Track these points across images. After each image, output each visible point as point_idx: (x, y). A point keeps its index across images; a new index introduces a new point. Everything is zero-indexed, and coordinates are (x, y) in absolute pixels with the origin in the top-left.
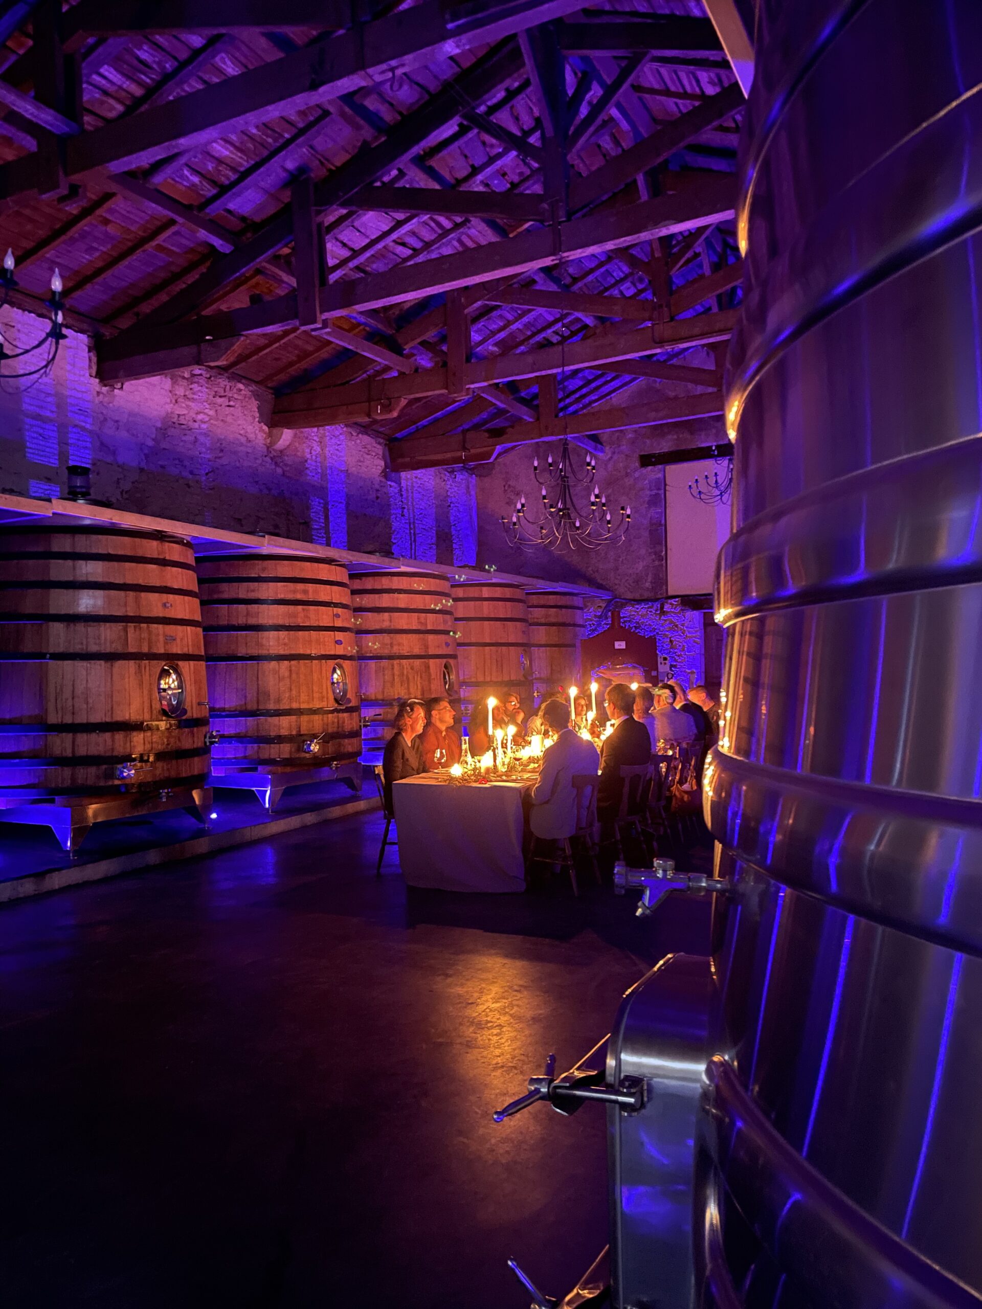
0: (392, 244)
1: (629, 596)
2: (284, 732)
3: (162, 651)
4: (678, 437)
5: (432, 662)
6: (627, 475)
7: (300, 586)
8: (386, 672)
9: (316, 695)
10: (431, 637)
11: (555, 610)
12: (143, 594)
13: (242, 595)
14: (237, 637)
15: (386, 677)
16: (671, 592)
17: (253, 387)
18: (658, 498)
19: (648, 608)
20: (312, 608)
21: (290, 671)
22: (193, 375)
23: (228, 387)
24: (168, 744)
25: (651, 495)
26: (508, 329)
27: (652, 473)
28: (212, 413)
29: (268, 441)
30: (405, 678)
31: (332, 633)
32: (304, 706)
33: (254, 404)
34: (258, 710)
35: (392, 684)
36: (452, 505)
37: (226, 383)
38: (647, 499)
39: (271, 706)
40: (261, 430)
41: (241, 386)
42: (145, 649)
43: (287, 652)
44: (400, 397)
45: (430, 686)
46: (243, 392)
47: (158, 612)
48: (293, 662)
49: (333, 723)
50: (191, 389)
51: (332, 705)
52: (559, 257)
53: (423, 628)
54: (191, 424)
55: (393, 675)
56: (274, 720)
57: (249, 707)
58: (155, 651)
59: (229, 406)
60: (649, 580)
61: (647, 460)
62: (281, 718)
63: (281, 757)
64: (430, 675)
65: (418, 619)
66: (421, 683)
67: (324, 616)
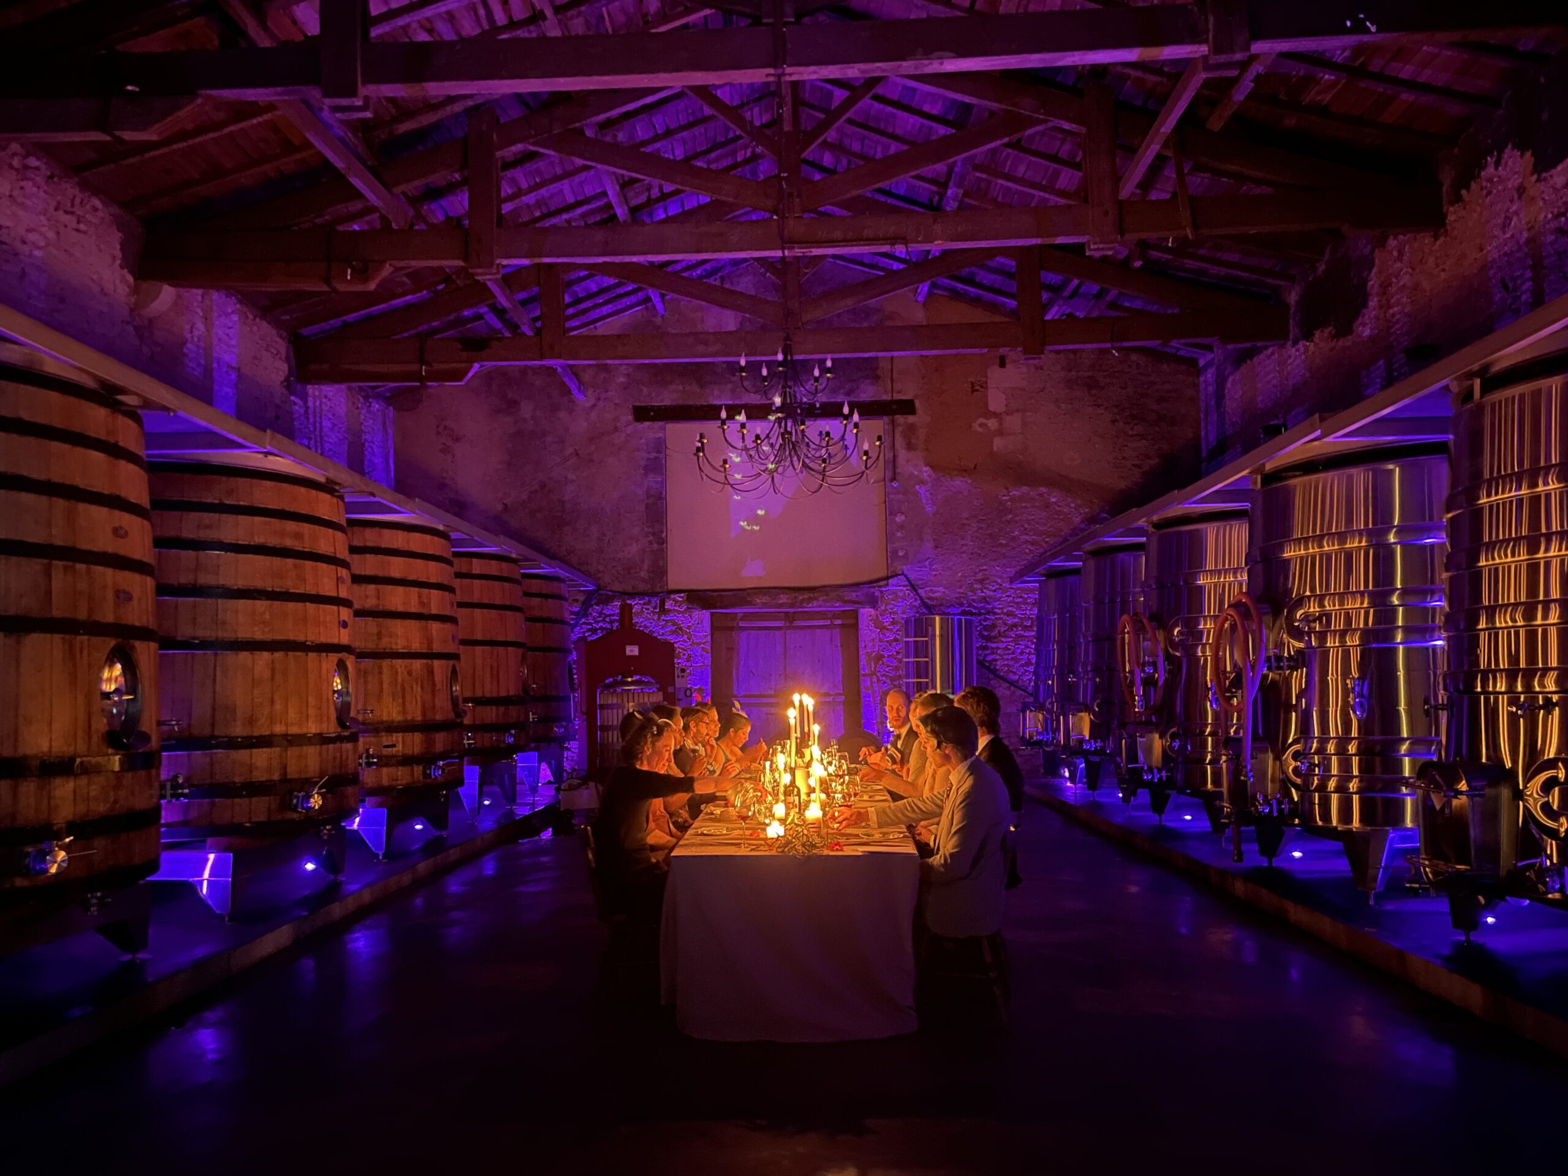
0: (414, 25)
1: (617, 587)
2: (260, 776)
3: (110, 618)
4: (684, 388)
5: (437, 663)
6: (616, 429)
7: (291, 526)
8: (370, 679)
9: (312, 711)
10: (435, 626)
11: (539, 599)
12: (81, 506)
13: (188, 533)
14: (176, 607)
15: (369, 687)
16: (672, 586)
17: (115, 210)
18: (656, 465)
19: (644, 604)
20: (308, 563)
21: (273, 670)
22: (26, 167)
23: (77, 201)
24: (115, 802)
25: (648, 459)
26: (517, 201)
27: (649, 430)
28: (51, 235)
29: (133, 299)
30: (399, 688)
31: (335, 608)
32: (294, 730)
33: (115, 238)
34: (213, 737)
35: (379, 697)
36: (366, 444)
37: (76, 191)
38: (643, 463)
39: (239, 730)
40: (124, 280)
41: (97, 202)
42: (82, 615)
43: (268, 637)
44: (384, 261)
45: (433, 701)
46: (100, 214)
47: (105, 543)
48: (278, 655)
49: (335, 758)
50: (22, 188)
51: (331, 728)
52: (780, 71)
53: (425, 611)
54: (18, 244)
55: (381, 683)
56: (242, 755)
57: (196, 731)
58: (99, 617)
59: (78, 230)
60: (645, 567)
61: (642, 414)
62: (255, 751)
63: (254, 820)
64: (434, 685)
65: (420, 597)
66: (421, 697)
67: (325, 579)
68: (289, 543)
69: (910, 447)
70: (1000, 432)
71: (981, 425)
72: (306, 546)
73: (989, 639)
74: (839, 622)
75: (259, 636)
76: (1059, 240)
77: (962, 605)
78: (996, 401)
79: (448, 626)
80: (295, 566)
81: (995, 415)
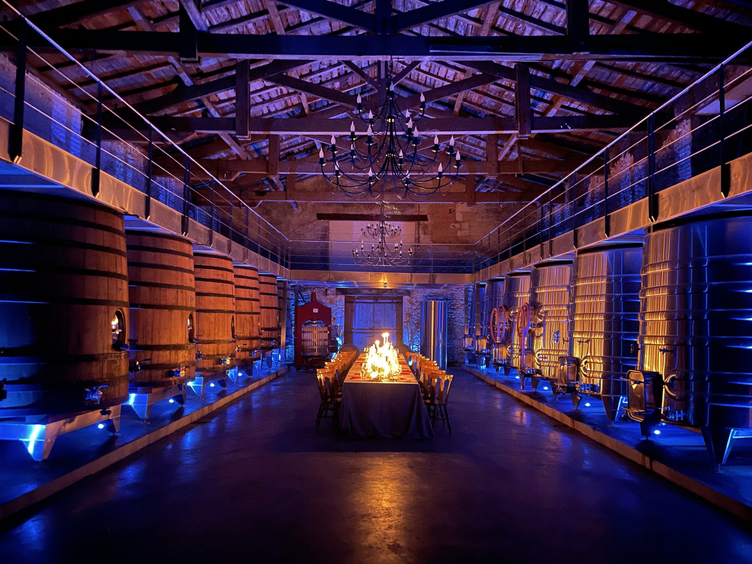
2: (211, 353)
3: (189, 305)
4: (337, 207)
5: (254, 315)
6: (310, 222)
7: (220, 272)
9: (226, 333)
10: (254, 302)
12: (184, 274)
18: (325, 237)
19: (319, 291)
20: (225, 284)
21: (215, 319)
25: (322, 234)
27: (323, 223)
31: (232, 299)
32: (221, 338)
38: (320, 236)
39: (205, 338)
42: (184, 304)
43: (214, 308)
44: (237, 171)
45: (253, 329)
47: (188, 284)
48: (217, 314)
49: (232, 348)
51: (231, 338)
53: (251, 298)
56: (206, 346)
58: (187, 305)
61: (320, 216)
62: (210, 345)
63: (209, 367)
64: (253, 324)
65: (249, 292)
66: (249, 328)
67: (230, 289)
68: (220, 278)
69: (425, 233)
70: (460, 229)
71: (453, 226)
72: (224, 279)
73: (453, 309)
74: (395, 301)
75: (211, 308)
76: (477, 173)
77: (443, 296)
78: (459, 217)
79: (257, 303)
80: (222, 285)
81: (458, 222)
